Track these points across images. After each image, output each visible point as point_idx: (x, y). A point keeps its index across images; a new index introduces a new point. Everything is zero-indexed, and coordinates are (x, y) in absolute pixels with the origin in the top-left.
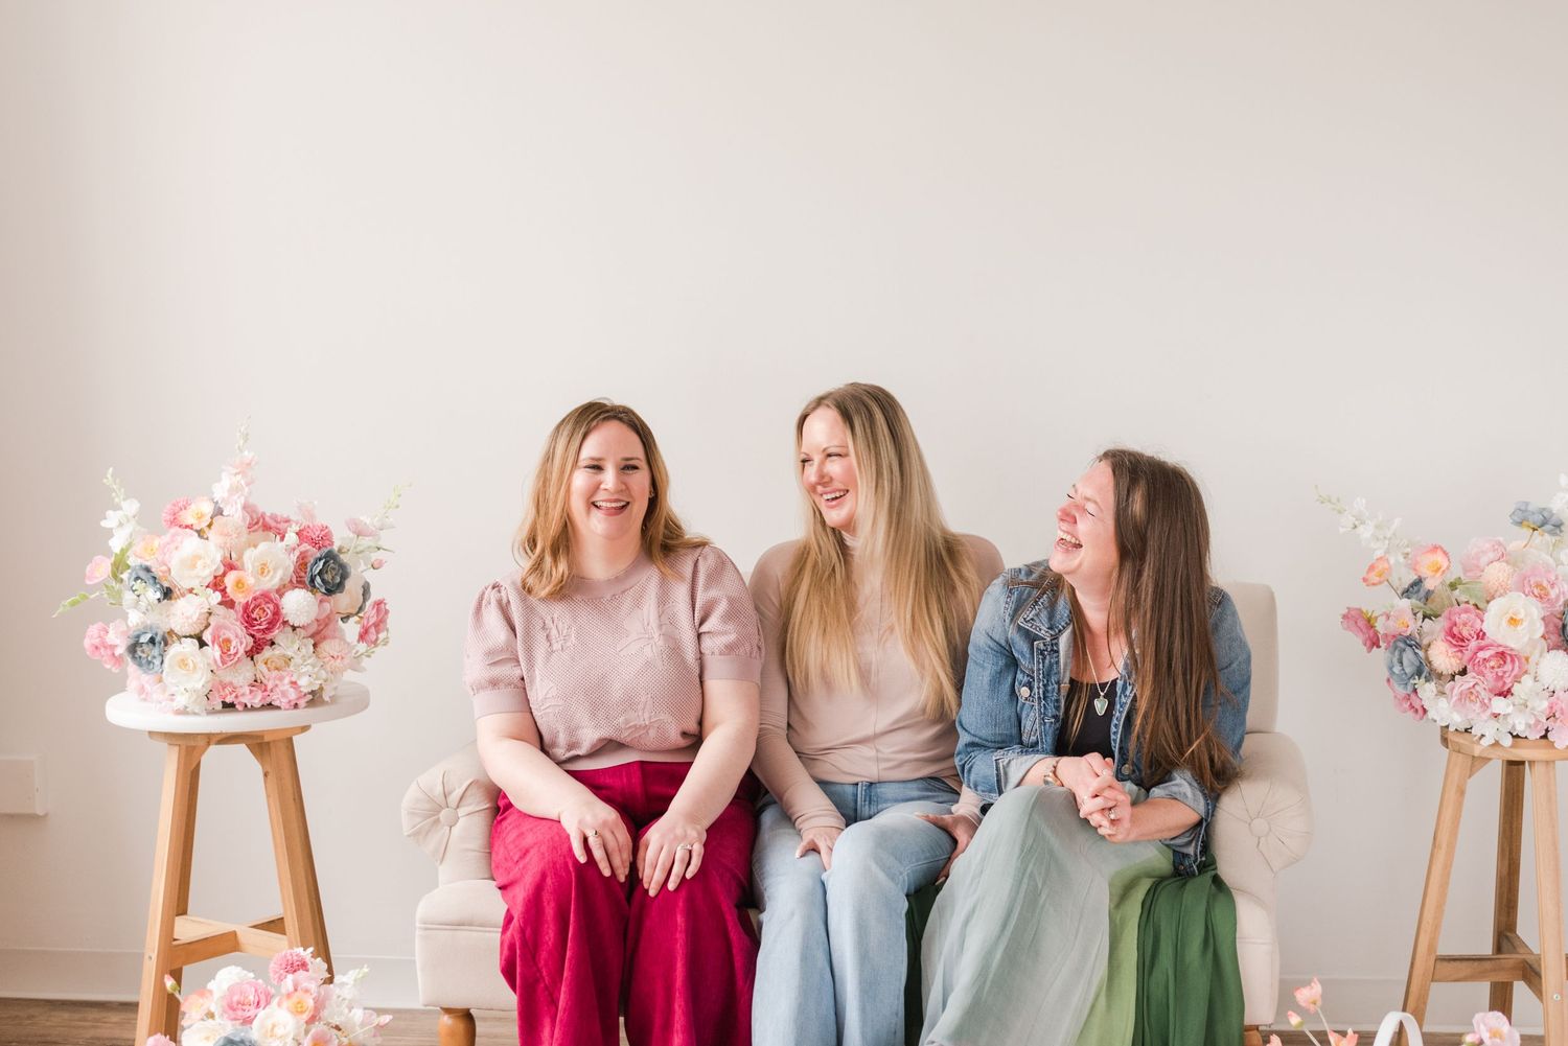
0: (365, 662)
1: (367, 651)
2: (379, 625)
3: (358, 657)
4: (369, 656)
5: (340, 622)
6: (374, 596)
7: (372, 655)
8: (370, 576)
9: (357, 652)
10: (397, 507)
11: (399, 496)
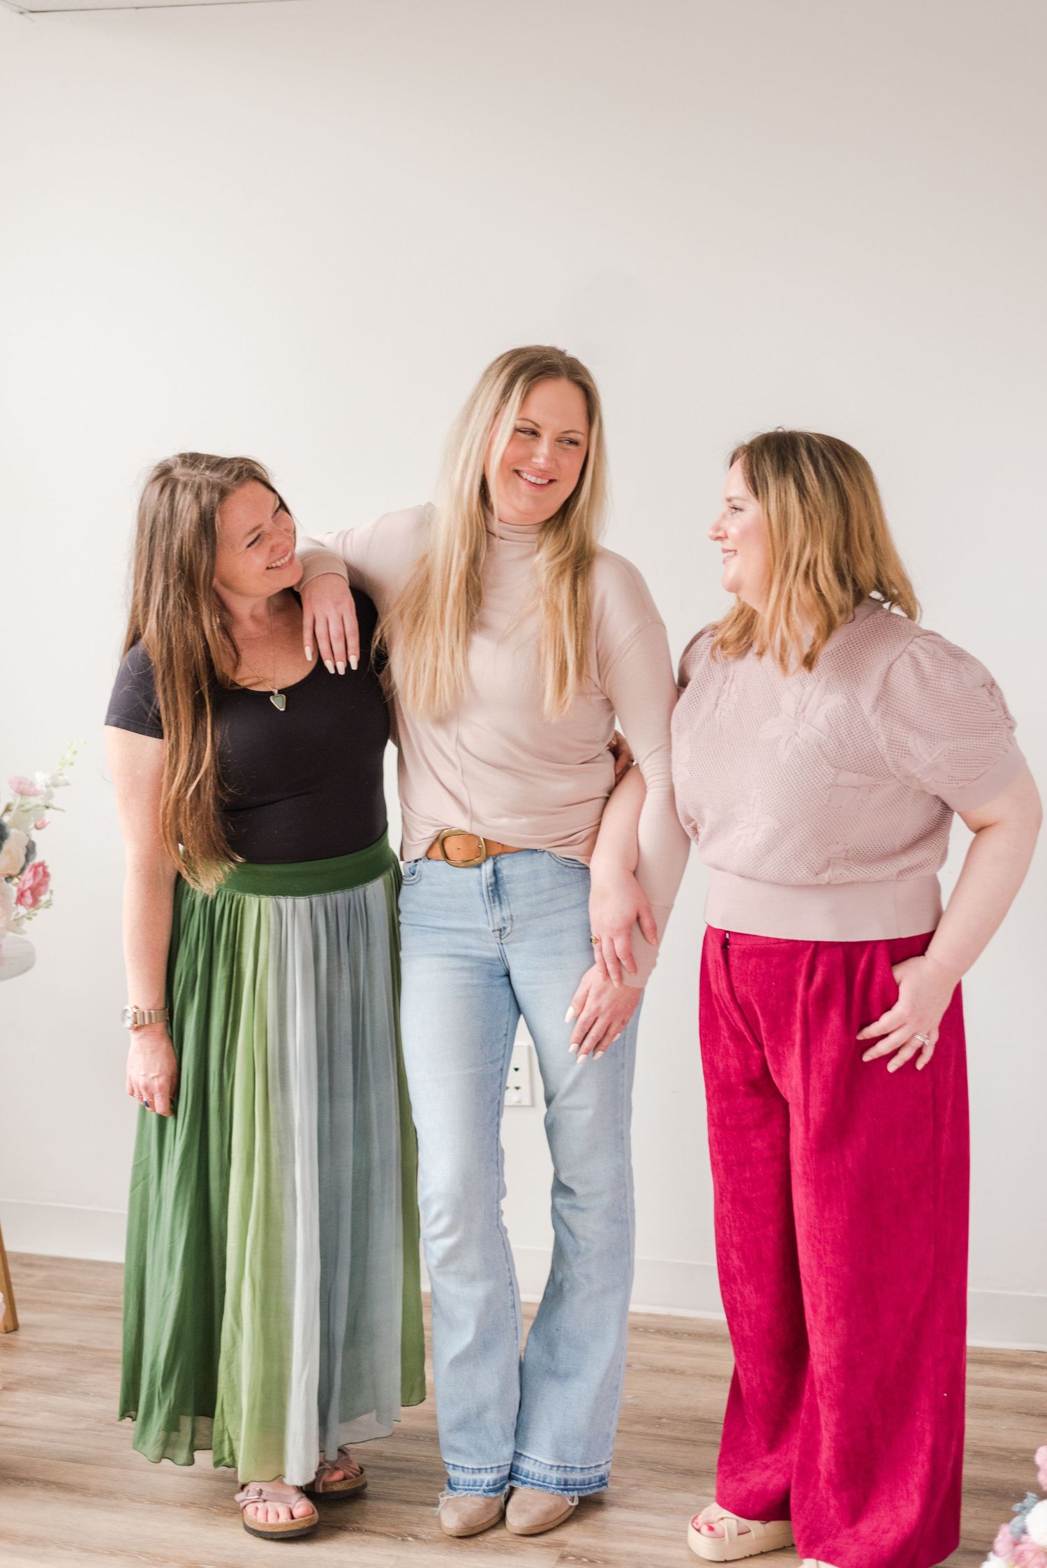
0: (26, 925)
1: (28, 914)
2: (36, 891)
3: (18, 921)
4: (30, 919)
5: (5, 882)
6: (38, 859)
7: (34, 918)
8: (36, 836)
9: (18, 914)
10: (72, 764)
11: (75, 753)
